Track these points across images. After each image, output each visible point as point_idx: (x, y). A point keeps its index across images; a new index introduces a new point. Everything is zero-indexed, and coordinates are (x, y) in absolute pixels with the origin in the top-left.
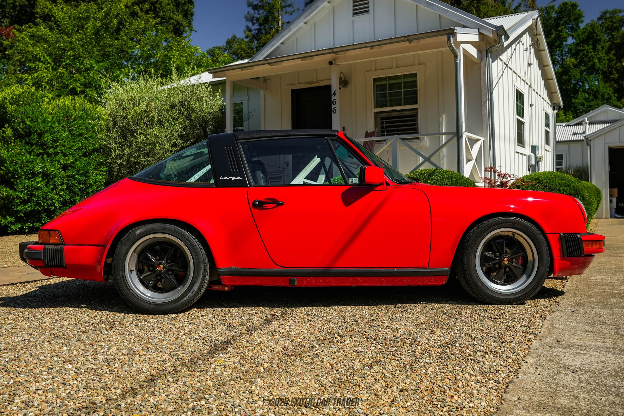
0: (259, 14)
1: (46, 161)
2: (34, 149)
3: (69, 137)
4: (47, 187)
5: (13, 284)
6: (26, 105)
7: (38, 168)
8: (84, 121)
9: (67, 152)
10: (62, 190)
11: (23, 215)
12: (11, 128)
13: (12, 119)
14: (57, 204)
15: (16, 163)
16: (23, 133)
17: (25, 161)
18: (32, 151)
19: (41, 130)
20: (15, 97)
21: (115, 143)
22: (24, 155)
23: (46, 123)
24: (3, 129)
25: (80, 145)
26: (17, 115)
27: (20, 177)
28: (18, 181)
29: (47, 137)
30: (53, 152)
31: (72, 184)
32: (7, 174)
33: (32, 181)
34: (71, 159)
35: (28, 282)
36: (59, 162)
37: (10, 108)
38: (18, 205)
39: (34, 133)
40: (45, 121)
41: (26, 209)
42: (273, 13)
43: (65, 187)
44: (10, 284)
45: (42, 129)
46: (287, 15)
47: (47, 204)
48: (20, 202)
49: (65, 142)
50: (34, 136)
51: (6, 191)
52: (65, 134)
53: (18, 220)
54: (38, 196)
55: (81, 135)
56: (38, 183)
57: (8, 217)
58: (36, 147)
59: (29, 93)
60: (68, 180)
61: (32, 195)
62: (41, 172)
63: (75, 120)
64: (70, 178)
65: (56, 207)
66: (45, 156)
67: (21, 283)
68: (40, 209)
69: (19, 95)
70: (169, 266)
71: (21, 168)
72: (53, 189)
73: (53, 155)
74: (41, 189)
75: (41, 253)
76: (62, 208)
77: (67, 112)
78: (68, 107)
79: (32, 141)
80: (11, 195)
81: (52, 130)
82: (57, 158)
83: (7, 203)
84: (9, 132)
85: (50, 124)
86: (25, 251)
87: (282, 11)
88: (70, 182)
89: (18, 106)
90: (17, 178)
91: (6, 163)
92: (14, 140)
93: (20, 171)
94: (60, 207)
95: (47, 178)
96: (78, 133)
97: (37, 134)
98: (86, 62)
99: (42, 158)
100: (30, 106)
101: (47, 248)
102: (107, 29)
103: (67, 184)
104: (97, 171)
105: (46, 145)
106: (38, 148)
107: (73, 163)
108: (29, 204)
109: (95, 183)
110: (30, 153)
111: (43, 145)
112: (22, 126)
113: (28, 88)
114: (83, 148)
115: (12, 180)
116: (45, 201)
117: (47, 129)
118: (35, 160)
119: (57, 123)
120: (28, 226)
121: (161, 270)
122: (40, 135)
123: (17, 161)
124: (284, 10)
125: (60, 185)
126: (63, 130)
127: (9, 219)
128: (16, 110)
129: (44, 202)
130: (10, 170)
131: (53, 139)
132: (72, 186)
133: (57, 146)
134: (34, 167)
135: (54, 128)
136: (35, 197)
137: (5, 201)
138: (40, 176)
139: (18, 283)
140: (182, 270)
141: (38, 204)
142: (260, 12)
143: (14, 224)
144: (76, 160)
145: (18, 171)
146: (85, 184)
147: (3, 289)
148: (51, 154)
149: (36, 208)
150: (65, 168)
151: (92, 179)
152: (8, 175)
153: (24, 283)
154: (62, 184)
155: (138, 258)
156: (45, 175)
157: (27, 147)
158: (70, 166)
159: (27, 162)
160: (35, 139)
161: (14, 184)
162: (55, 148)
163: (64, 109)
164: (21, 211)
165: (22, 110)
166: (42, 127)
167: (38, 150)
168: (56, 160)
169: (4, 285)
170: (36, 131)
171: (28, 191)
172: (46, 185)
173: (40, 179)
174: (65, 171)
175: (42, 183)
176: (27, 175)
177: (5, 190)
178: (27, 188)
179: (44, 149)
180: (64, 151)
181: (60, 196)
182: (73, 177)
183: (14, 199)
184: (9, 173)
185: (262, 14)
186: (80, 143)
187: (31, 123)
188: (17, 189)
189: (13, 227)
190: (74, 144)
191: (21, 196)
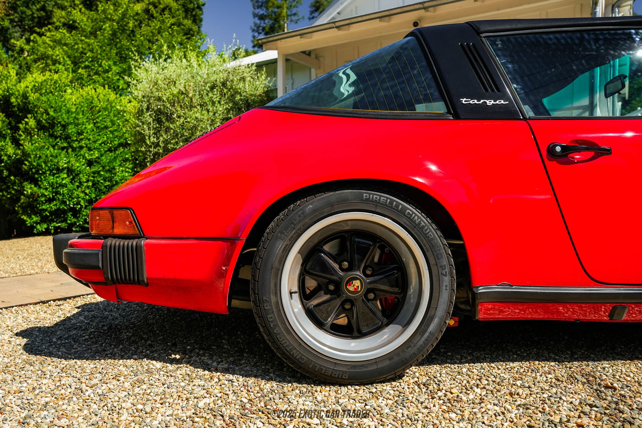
0: (265, 23)
1: (71, 156)
2: (58, 142)
3: (93, 130)
4: (72, 184)
5: (44, 302)
6: (48, 94)
7: (63, 164)
8: (109, 113)
9: (92, 146)
10: (88, 187)
11: (48, 214)
12: (34, 119)
13: (34, 108)
14: (82, 203)
15: (40, 157)
16: (46, 125)
17: (49, 155)
18: (56, 144)
19: (65, 122)
20: (37, 85)
21: (149, 129)
22: (48, 149)
23: (70, 113)
24: (26, 120)
25: (105, 139)
26: (39, 104)
27: (44, 173)
28: (42, 177)
29: (71, 130)
30: (78, 145)
31: (98, 181)
32: (31, 169)
33: (57, 177)
34: (97, 154)
35: (65, 299)
36: (84, 157)
37: (33, 97)
38: (43, 204)
39: (57, 124)
40: (68, 112)
41: (52, 208)
42: (279, 22)
43: (90, 184)
44: (39, 303)
45: (66, 120)
46: (293, 23)
47: (73, 202)
48: (46, 200)
49: (90, 135)
50: (58, 127)
51: (31, 188)
52: (90, 126)
53: (44, 219)
54: (63, 194)
55: (106, 127)
56: (63, 179)
57: (33, 216)
58: (60, 140)
59: (51, 80)
60: (93, 177)
61: (57, 193)
62: (65, 168)
63: (99, 111)
64: (96, 175)
65: (81, 206)
66: (70, 150)
67: (54, 301)
68: (65, 208)
69: (41, 83)
70: (370, 283)
71: (45, 163)
72: (78, 187)
73: (78, 149)
74: (66, 187)
75: (98, 254)
76: (88, 208)
77: (92, 102)
78: (92, 97)
79: (55, 133)
80: (35, 193)
81: (76, 121)
82: (82, 152)
83: (32, 201)
84: (32, 123)
85: (74, 115)
86: (65, 250)
87: (287, 19)
88: (95, 179)
89: (41, 94)
90: (41, 174)
91: (30, 157)
92: (38, 132)
93: (44, 166)
94: (86, 206)
95: (72, 174)
96: (103, 126)
97: (61, 125)
98: (105, 64)
99: (67, 152)
100: (53, 95)
101: (109, 244)
102: (123, 31)
103: (93, 181)
104: (123, 167)
105: (70, 138)
106: (62, 141)
107: (98, 158)
108: (55, 202)
109: (121, 180)
110: (53, 147)
111: (67, 138)
112: (45, 116)
113: (50, 75)
114: (108, 143)
115: (36, 176)
116: (70, 199)
117: (71, 120)
118: (60, 155)
119: (81, 114)
120: (54, 227)
121: (356, 291)
122: (64, 127)
123: (41, 155)
124: (290, 18)
125: (85, 182)
126: (87, 122)
127: (35, 219)
128: (38, 99)
129: (69, 201)
130: (34, 165)
131: (78, 132)
132: (98, 184)
133: (82, 139)
134: (58, 162)
135: (78, 119)
136: (60, 194)
137: (29, 199)
138: (65, 171)
139: (50, 301)
140: (396, 290)
141: (64, 202)
142: (266, 21)
143: (39, 223)
144: (102, 155)
145: (42, 166)
146: (110, 180)
147: (30, 311)
148: (76, 148)
149: (61, 207)
150: (90, 163)
151: (118, 176)
152: (32, 171)
153: (59, 300)
154: (88, 181)
155: (302, 265)
156: (70, 171)
157: (51, 140)
158: (96, 161)
159: (51, 156)
160: (58, 131)
161: (38, 181)
162: (79, 142)
163: (88, 100)
164: (45, 210)
165: (44, 98)
166: (66, 117)
167: (62, 143)
168: (81, 155)
169: (30, 304)
170: (60, 122)
171: (53, 188)
172: (71, 182)
173: (65, 176)
174: (90, 167)
175: (67, 179)
176: (51, 171)
177: (29, 187)
178: (52, 185)
179: (69, 143)
180: (89, 145)
181: (86, 194)
182: (98, 173)
183: (38, 196)
184: (33, 168)
185: (268, 23)
186: (105, 136)
187: (55, 113)
188: (42, 186)
189: (38, 227)
190: (99, 137)
191: (46, 194)
